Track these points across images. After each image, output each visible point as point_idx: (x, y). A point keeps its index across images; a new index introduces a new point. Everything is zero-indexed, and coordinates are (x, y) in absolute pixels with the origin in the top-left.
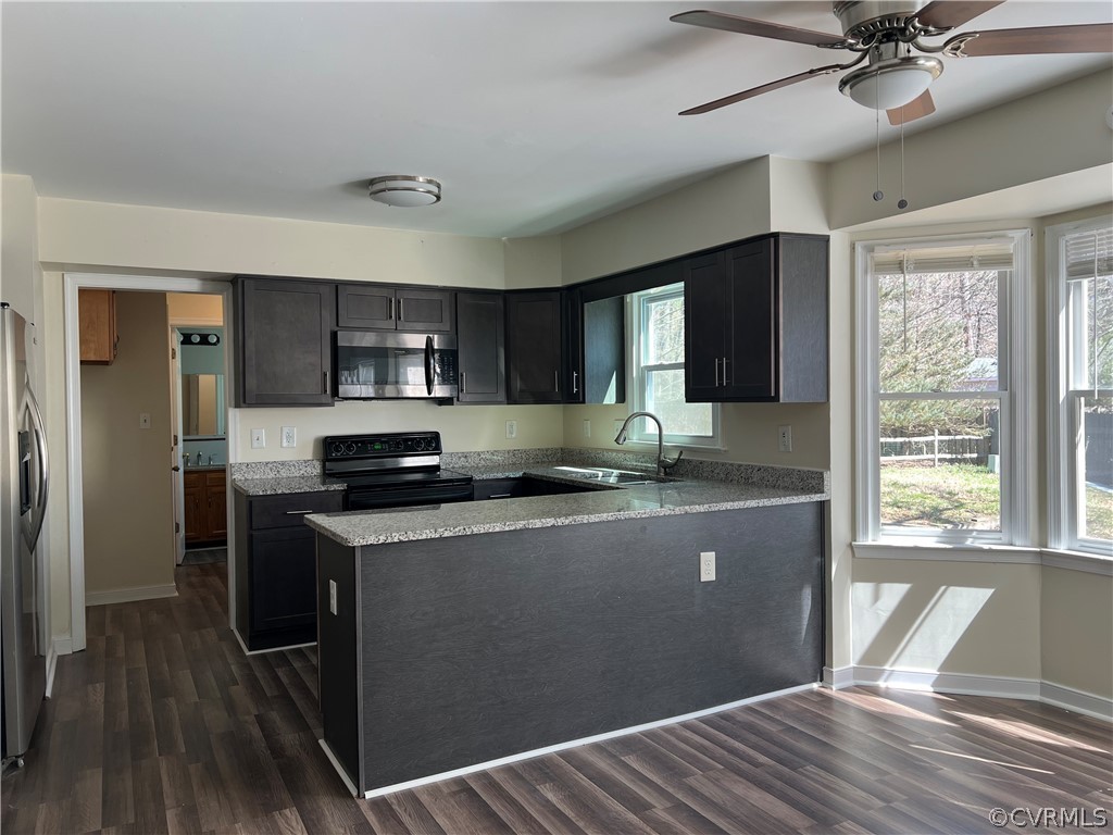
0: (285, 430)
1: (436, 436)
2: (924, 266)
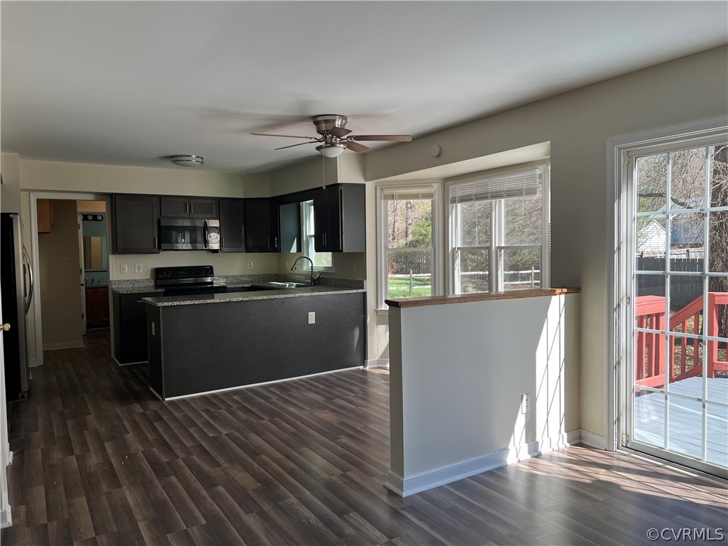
0: (137, 265)
1: (211, 268)
2: (402, 197)
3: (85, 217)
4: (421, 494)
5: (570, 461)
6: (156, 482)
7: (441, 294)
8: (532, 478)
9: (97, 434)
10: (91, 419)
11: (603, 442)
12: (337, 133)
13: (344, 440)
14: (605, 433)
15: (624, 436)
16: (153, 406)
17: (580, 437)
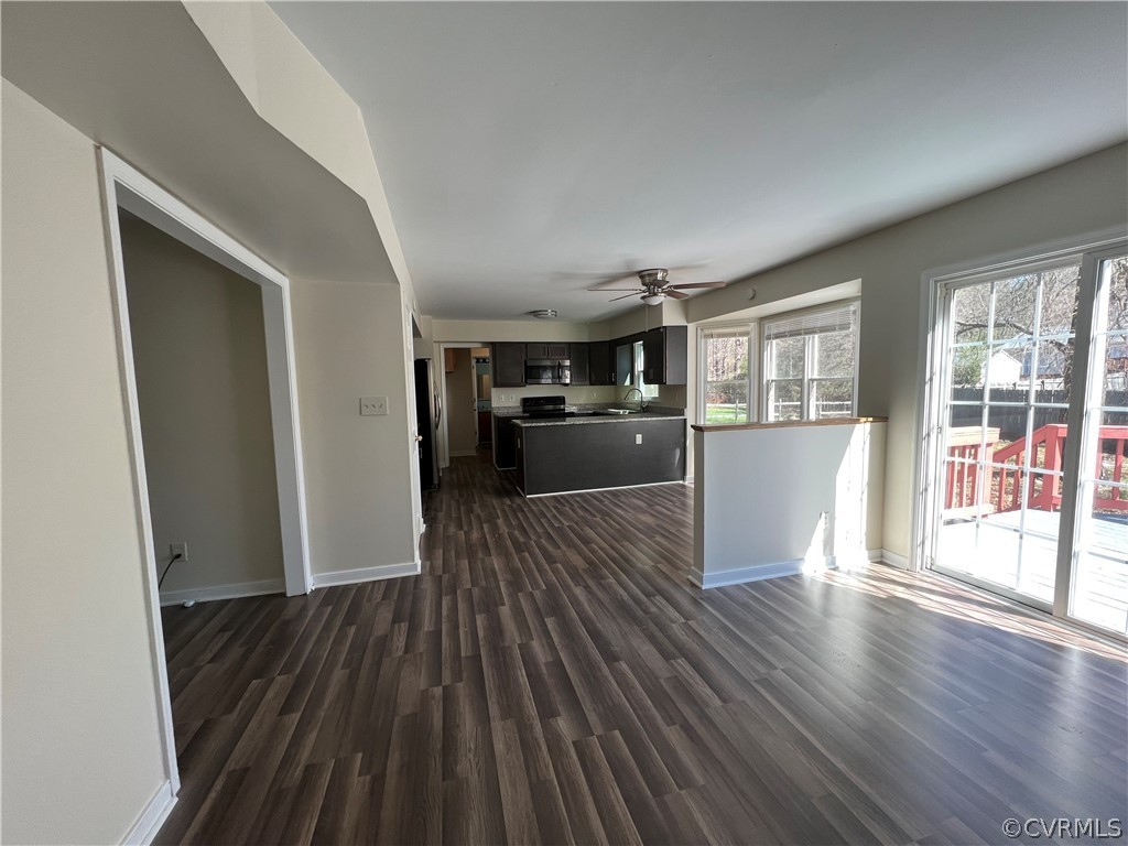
0: (510, 395)
1: (564, 397)
2: (720, 336)
3: (478, 360)
4: (718, 589)
5: (869, 577)
6: (515, 555)
7: (756, 420)
8: (828, 589)
9: (478, 517)
10: (477, 507)
11: (906, 563)
12: (659, 284)
13: (658, 538)
14: (908, 555)
15: (929, 560)
16: (518, 501)
17: (882, 556)
